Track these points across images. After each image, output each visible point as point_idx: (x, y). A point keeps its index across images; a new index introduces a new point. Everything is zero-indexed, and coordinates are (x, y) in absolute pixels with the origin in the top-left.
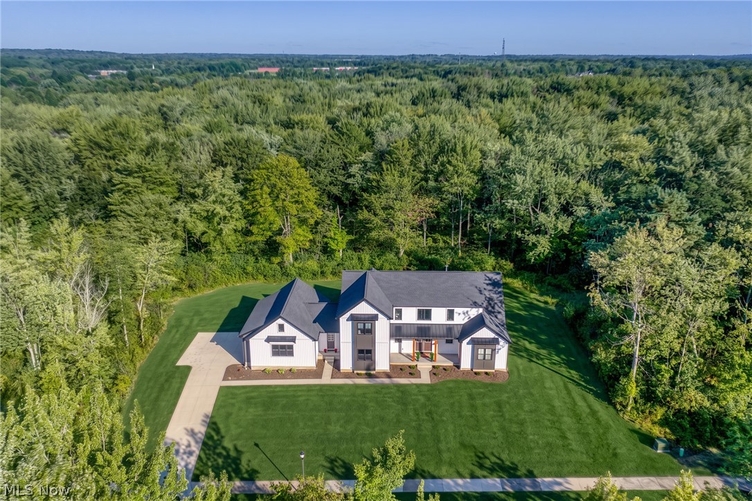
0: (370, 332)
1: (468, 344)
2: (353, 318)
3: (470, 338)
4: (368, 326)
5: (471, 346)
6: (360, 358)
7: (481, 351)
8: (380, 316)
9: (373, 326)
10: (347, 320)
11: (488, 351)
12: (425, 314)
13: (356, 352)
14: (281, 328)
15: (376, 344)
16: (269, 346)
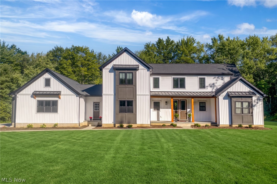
0: (131, 82)
1: (224, 98)
2: (115, 69)
3: (226, 92)
4: (129, 76)
5: (227, 100)
6: (121, 111)
7: (238, 105)
8: (141, 67)
9: (134, 77)
10: (110, 72)
11: (245, 105)
12: (179, 83)
13: (118, 104)
14: (48, 83)
15: (137, 97)
16: (34, 102)
